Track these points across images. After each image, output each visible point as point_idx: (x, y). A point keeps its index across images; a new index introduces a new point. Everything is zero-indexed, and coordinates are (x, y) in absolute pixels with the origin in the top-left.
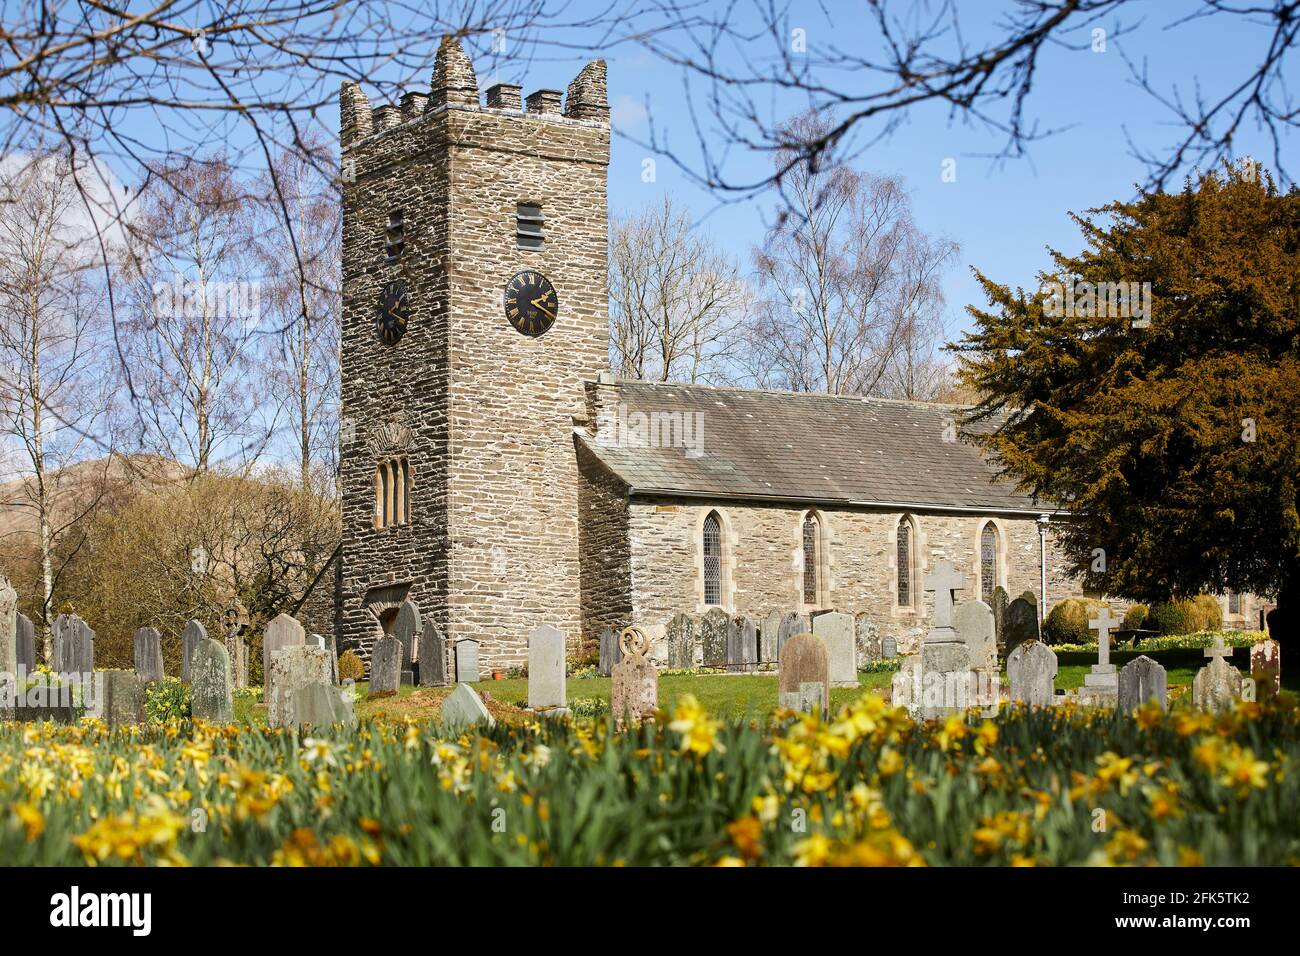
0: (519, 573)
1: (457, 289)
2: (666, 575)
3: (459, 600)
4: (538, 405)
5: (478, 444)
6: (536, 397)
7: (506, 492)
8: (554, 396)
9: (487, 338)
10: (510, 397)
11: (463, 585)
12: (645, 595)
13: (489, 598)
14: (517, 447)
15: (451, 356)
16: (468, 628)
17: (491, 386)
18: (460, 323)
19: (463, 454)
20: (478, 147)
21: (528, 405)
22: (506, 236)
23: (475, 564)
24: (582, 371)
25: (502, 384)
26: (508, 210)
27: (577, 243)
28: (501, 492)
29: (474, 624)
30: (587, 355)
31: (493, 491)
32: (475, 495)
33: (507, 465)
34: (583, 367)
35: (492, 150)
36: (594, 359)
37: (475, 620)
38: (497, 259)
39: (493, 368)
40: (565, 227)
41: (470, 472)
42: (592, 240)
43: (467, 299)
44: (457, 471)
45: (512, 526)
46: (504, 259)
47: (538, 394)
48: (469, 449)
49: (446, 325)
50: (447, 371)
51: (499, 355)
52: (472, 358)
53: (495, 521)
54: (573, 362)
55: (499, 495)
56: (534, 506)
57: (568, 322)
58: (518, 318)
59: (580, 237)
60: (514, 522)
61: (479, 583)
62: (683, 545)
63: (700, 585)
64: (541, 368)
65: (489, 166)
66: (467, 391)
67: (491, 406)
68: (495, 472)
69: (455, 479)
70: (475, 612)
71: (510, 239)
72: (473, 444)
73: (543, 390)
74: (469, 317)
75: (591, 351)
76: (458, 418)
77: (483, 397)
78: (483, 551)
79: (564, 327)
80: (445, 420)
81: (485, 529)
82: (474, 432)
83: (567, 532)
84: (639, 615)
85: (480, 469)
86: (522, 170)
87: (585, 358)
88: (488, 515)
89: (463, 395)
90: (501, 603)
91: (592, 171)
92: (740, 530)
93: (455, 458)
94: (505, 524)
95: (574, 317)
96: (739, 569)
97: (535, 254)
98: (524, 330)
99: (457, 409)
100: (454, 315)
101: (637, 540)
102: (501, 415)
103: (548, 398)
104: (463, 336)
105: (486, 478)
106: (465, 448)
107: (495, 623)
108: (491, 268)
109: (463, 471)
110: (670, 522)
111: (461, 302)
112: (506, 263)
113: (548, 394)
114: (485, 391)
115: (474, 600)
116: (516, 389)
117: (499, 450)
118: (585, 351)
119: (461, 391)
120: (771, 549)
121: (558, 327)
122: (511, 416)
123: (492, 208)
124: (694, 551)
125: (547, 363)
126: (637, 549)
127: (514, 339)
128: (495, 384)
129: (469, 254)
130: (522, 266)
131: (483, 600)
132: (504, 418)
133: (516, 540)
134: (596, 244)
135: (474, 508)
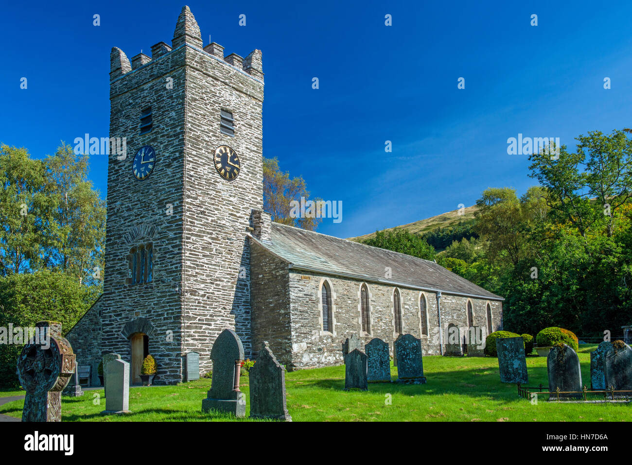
0: (220, 312)
1: (189, 146)
2: (307, 315)
3: (188, 327)
4: (230, 218)
5: (199, 236)
6: (229, 214)
7: (215, 265)
8: (238, 215)
9: (205, 177)
10: (216, 212)
11: (189, 318)
12: (297, 326)
13: (204, 327)
14: (220, 240)
15: (185, 183)
16: (193, 345)
17: (206, 204)
18: (191, 166)
19: (191, 241)
20: (201, 71)
21: (225, 218)
22: (215, 124)
23: (197, 306)
24: (251, 204)
25: (213, 204)
26: (217, 111)
27: (249, 137)
28: (211, 264)
29: (195, 342)
30: (253, 196)
31: (207, 264)
32: (197, 265)
33: (214, 250)
34: (251, 202)
35: (209, 76)
36: (256, 199)
37: (197, 340)
38: (210, 135)
39: (208, 194)
40: (243, 128)
41: (195, 251)
42: (256, 138)
43: (194, 153)
44: (188, 250)
45: (217, 285)
46: (214, 136)
47: (230, 212)
48: (194, 238)
49: (183, 165)
50: (183, 192)
51: (211, 188)
52: (197, 186)
53: (208, 281)
54: (247, 198)
55: (210, 266)
56: (228, 274)
57: (245, 177)
58: (221, 170)
59: (250, 135)
60: (218, 282)
61: (199, 317)
62: (314, 298)
63: (321, 320)
64: (231, 199)
65: (206, 84)
66: (194, 205)
67: (206, 215)
68: (208, 253)
69: (187, 255)
70: (196, 335)
71: (217, 126)
72: (196, 235)
73: (233, 211)
74: (196, 163)
75: (255, 194)
76: (189, 220)
77: (202, 209)
78: (201, 298)
79: (243, 179)
80: (181, 220)
81: (203, 285)
82: (198, 229)
83: (244, 289)
84: (294, 337)
85: (200, 251)
86: (223, 92)
87: (252, 198)
88: (204, 277)
89: (191, 207)
90: (210, 329)
91: (256, 103)
92: (337, 291)
93: (187, 243)
94: (213, 284)
95: (248, 175)
96: (337, 312)
97: (229, 137)
98: (224, 177)
99: (188, 214)
100: (188, 161)
101: (293, 294)
102: (212, 221)
103: (235, 216)
104: (192, 173)
105: (204, 256)
106: (193, 237)
107: (207, 342)
108: (207, 139)
109: (191, 250)
110: (307, 285)
111: (191, 154)
112: (215, 138)
113: (235, 213)
114: (204, 207)
115: (196, 327)
116: (219, 208)
117: (210, 241)
118: (252, 194)
119: (191, 204)
120: (350, 302)
121: (240, 178)
122: (217, 222)
123: (208, 107)
124: (318, 302)
125: (234, 197)
126: (293, 299)
127: (218, 180)
128: (209, 203)
129: (196, 128)
130: (223, 142)
131: (201, 328)
132: (214, 223)
133: (219, 293)
134: (257, 140)
135: (197, 273)
